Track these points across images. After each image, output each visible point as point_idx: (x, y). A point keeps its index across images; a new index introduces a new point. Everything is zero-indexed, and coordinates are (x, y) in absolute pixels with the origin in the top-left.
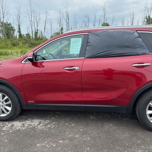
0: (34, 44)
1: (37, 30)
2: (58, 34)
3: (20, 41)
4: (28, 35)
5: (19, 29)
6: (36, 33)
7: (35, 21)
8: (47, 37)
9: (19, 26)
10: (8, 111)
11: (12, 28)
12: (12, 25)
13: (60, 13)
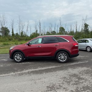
0: (21, 39)
1: (23, 31)
2: (34, 33)
3: (13, 37)
4: (17, 34)
5: (13, 31)
6: (22, 33)
7: (22, 26)
8: (28, 35)
9: (13, 29)
10: (20, 59)
11: (8, 30)
12: (8, 29)
13: (36, 22)
